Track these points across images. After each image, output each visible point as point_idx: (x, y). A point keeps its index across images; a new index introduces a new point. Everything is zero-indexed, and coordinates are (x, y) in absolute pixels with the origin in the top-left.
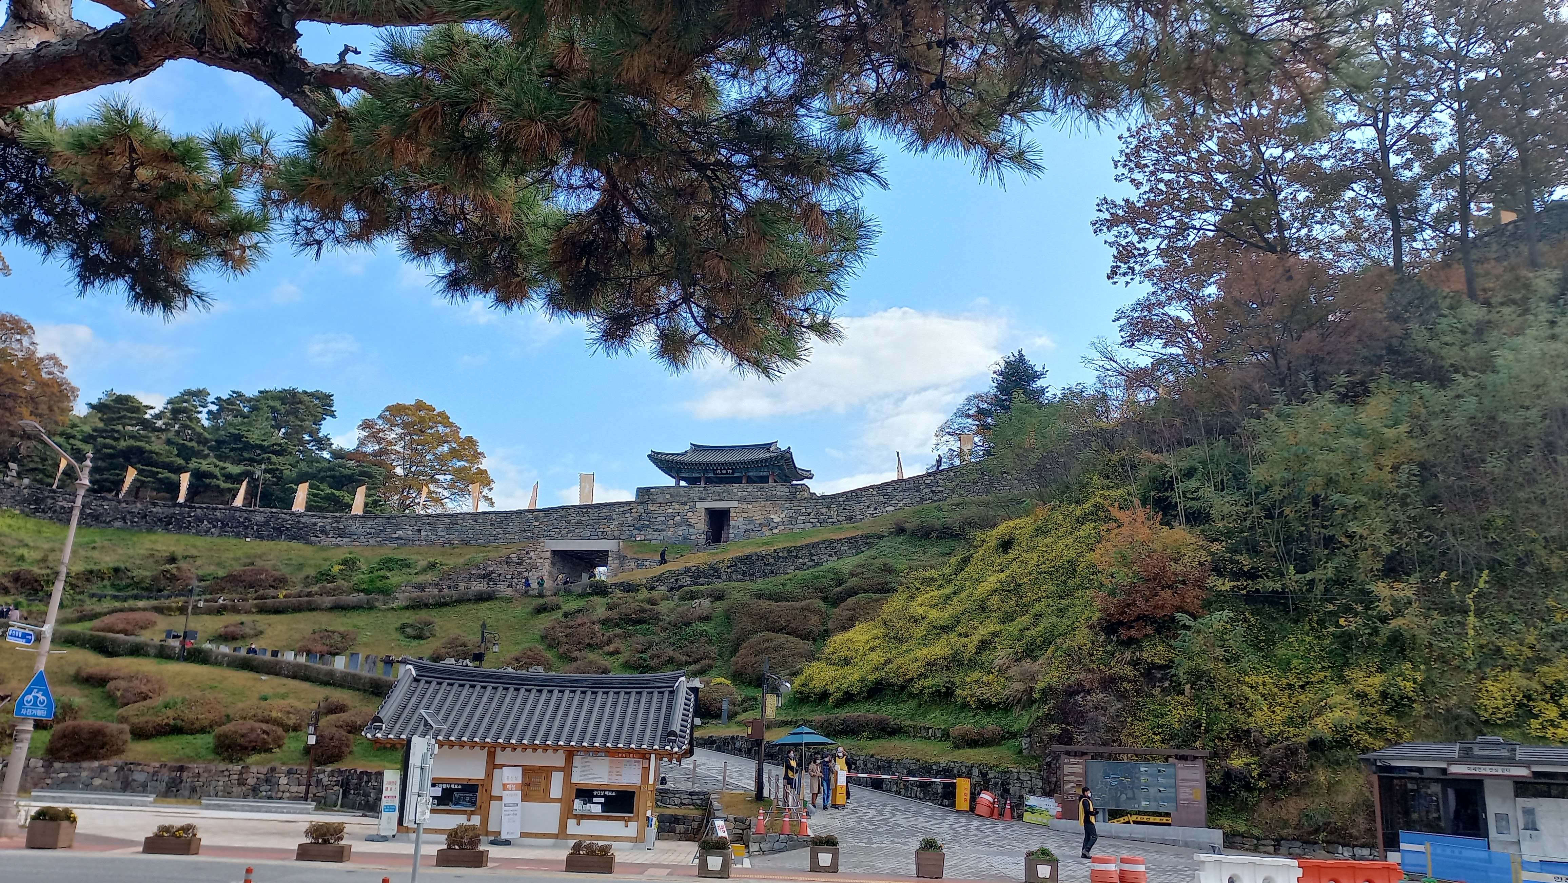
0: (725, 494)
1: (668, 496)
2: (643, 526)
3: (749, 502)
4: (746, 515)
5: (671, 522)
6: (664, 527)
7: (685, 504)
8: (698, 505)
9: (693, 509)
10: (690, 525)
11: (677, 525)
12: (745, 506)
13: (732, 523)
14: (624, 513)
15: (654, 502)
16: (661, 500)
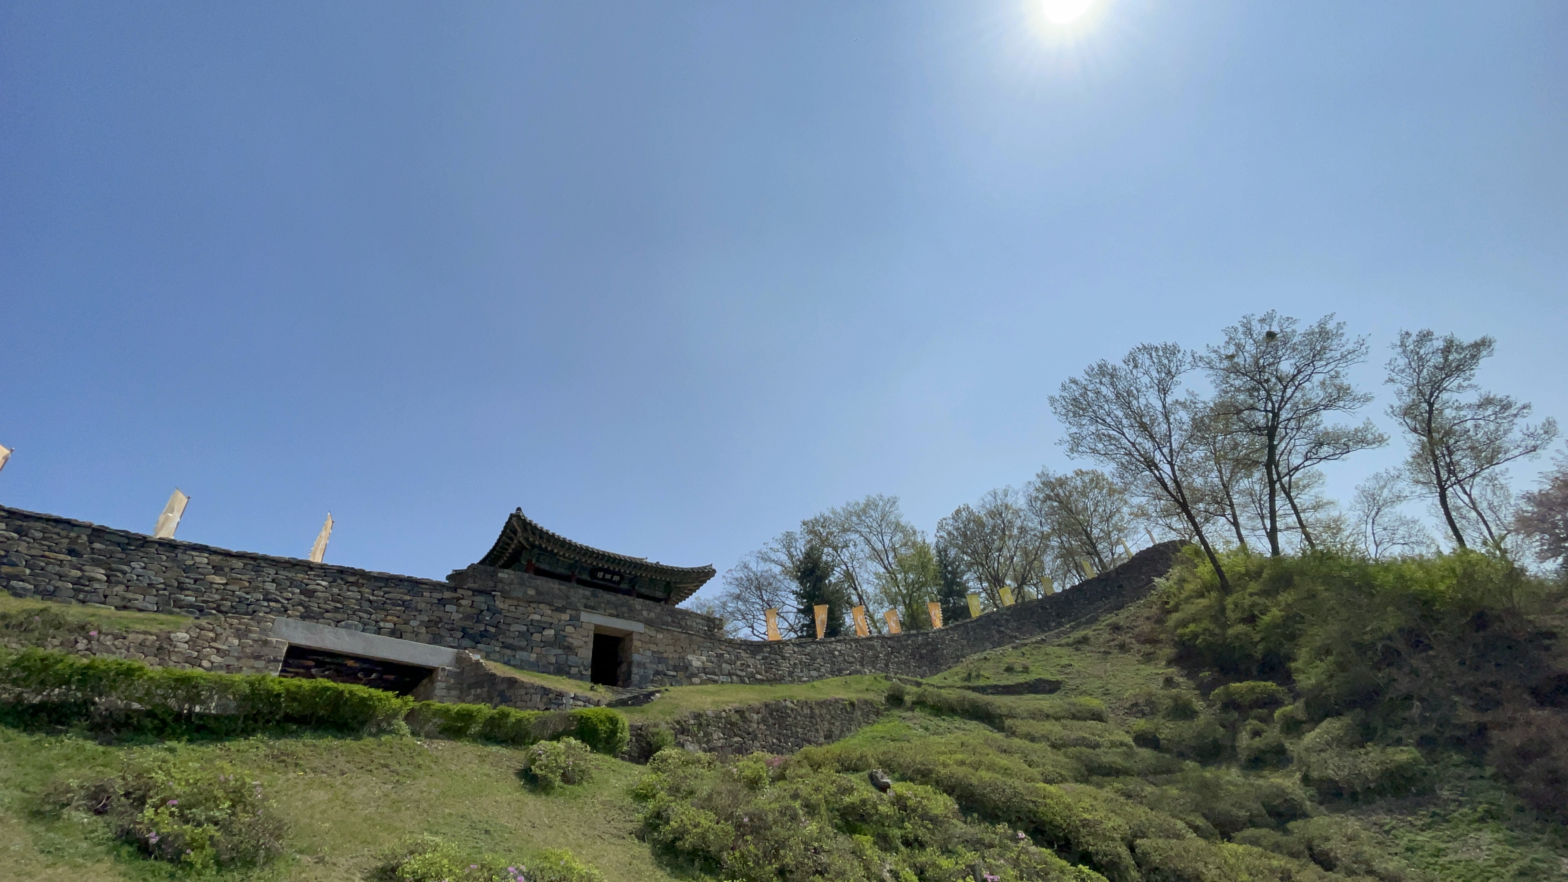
0: (625, 609)
1: (531, 592)
2: (484, 634)
3: (659, 630)
4: (654, 648)
5: (537, 637)
6: (524, 644)
7: (562, 610)
8: (585, 617)
9: (575, 620)
10: (569, 649)
11: (546, 644)
12: (653, 633)
13: (636, 657)
14: (442, 602)
15: (505, 596)
16: (520, 595)
